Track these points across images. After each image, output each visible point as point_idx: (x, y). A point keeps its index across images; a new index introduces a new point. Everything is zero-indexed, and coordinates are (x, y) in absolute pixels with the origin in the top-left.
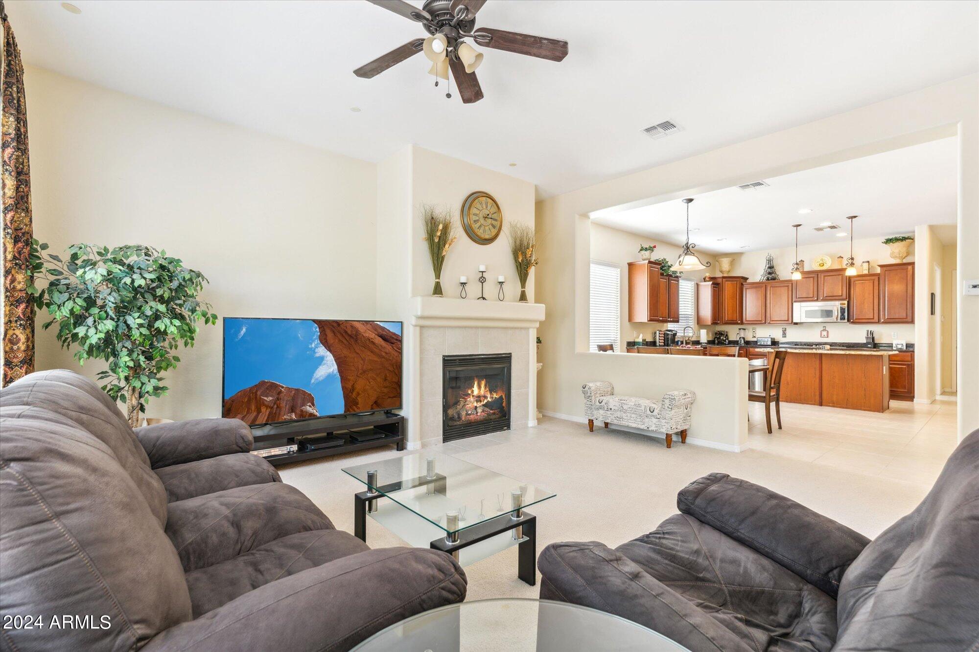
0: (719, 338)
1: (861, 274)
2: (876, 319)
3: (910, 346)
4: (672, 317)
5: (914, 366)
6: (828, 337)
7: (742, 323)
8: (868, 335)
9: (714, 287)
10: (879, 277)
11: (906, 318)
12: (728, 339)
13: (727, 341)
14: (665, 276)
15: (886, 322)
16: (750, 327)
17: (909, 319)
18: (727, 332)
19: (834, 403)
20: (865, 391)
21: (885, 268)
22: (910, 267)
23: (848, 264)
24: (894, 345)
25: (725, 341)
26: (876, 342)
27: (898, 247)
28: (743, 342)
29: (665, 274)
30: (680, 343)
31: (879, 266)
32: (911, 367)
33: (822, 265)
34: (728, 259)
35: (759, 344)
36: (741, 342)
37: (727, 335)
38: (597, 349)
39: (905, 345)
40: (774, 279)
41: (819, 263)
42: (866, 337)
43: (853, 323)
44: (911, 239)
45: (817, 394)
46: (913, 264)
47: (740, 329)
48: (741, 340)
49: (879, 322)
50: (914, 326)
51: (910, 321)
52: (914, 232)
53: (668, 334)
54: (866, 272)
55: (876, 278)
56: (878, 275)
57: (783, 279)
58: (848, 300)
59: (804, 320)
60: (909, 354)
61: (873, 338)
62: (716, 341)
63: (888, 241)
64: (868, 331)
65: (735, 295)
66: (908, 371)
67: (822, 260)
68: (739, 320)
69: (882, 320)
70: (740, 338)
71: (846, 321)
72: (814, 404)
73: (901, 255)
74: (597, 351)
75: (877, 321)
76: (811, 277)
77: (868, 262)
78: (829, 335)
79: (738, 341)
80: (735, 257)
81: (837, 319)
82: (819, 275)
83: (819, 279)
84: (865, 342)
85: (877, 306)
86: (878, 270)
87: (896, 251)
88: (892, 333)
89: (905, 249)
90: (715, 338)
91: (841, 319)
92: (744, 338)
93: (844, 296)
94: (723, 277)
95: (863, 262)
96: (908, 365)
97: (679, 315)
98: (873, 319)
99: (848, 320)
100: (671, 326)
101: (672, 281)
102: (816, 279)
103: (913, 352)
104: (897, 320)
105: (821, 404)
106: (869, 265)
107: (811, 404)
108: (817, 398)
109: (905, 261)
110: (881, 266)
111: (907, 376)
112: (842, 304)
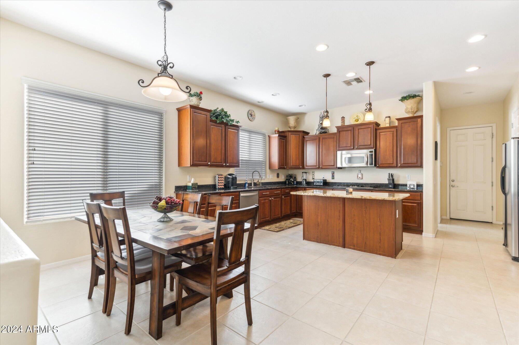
0: (290, 180)
1: (385, 126)
2: (395, 165)
3: (420, 186)
4: (229, 162)
5: (423, 204)
6: (362, 179)
7: (303, 168)
8: (389, 178)
9: (280, 139)
10: (397, 129)
11: (417, 163)
12: (296, 181)
13: (295, 182)
14: (219, 123)
15: (402, 167)
16: (311, 171)
17: (419, 164)
18: (295, 175)
19: (354, 246)
20: (380, 235)
21: (401, 122)
22: (419, 120)
23: (366, 109)
24: (408, 186)
25: (293, 182)
26: (396, 182)
27: (410, 103)
28: (304, 183)
29: (218, 122)
30: (247, 185)
31: (397, 119)
32: (420, 205)
33: (357, 120)
34: (295, 117)
35: (315, 184)
36: (303, 183)
37: (295, 178)
38: (89, 198)
39: (416, 185)
40: (325, 133)
41: (355, 119)
42: (388, 179)
43: (379, 167)
44: (420, 97)
45: (341, 235)
46: (421, 117)
47: (303, 173)
48: (303, 181)
49: (396, 167)
50: (423, 169)
51: (420, 165)
52: (422, 91)
53: (228, 178)
54: (388, 125)
55: (395, 130)
56: (396, 127)
57: (332, 132)
58: (375, 148)
59: (344, 165)
60: (419, 194)
61: (393, 180)
62: (287, 182)
63: (404, 99)
64: (389, 174)
65: (298, 146)
66: (418, 209)
67: (357, 116)
68: (302, 165)
69: (399, 165)
70: (303, 179)
71: (373, 165)
72: (339, 246)
73: (413, 110)
74: (90, 201)
75: (396, 166)
76: (349, 130)
77: (389, 117)
78: (363, 178)
79: (301, 182)
80: (299, 116)
81: (367, 164)
82: (355, 129)
83: (355, 132)
84: (387, 183)
85: (396, 153)
86: (396, 123)
87: (409, 107)
88: (407, 176)
89: (415, 105)
90: (287, 179)
91: (370, 165)
92: (306, 180)
93: (372, 146)
94: (289, 131)
95: (386, 117)
96: (418, 203)
97: (239, 160)
98: (393, 164)
99: (375, 165)
100: (231, 170)
101: (229, 130)
102: (353, 132)
103: (422, 192)
104: (410, 165)
105: (344, 246)
106: (390, 119)
107: (337, 246)
108: (341, 240)
109: (415, 115)
110: (398, 120)
111: (418, 212)
112: (370, 152)
